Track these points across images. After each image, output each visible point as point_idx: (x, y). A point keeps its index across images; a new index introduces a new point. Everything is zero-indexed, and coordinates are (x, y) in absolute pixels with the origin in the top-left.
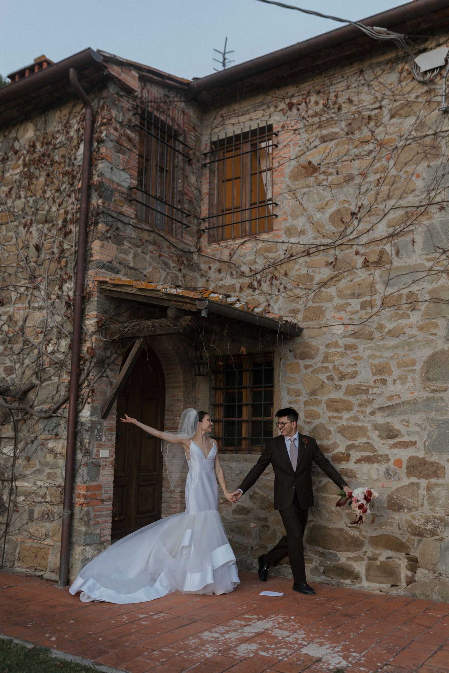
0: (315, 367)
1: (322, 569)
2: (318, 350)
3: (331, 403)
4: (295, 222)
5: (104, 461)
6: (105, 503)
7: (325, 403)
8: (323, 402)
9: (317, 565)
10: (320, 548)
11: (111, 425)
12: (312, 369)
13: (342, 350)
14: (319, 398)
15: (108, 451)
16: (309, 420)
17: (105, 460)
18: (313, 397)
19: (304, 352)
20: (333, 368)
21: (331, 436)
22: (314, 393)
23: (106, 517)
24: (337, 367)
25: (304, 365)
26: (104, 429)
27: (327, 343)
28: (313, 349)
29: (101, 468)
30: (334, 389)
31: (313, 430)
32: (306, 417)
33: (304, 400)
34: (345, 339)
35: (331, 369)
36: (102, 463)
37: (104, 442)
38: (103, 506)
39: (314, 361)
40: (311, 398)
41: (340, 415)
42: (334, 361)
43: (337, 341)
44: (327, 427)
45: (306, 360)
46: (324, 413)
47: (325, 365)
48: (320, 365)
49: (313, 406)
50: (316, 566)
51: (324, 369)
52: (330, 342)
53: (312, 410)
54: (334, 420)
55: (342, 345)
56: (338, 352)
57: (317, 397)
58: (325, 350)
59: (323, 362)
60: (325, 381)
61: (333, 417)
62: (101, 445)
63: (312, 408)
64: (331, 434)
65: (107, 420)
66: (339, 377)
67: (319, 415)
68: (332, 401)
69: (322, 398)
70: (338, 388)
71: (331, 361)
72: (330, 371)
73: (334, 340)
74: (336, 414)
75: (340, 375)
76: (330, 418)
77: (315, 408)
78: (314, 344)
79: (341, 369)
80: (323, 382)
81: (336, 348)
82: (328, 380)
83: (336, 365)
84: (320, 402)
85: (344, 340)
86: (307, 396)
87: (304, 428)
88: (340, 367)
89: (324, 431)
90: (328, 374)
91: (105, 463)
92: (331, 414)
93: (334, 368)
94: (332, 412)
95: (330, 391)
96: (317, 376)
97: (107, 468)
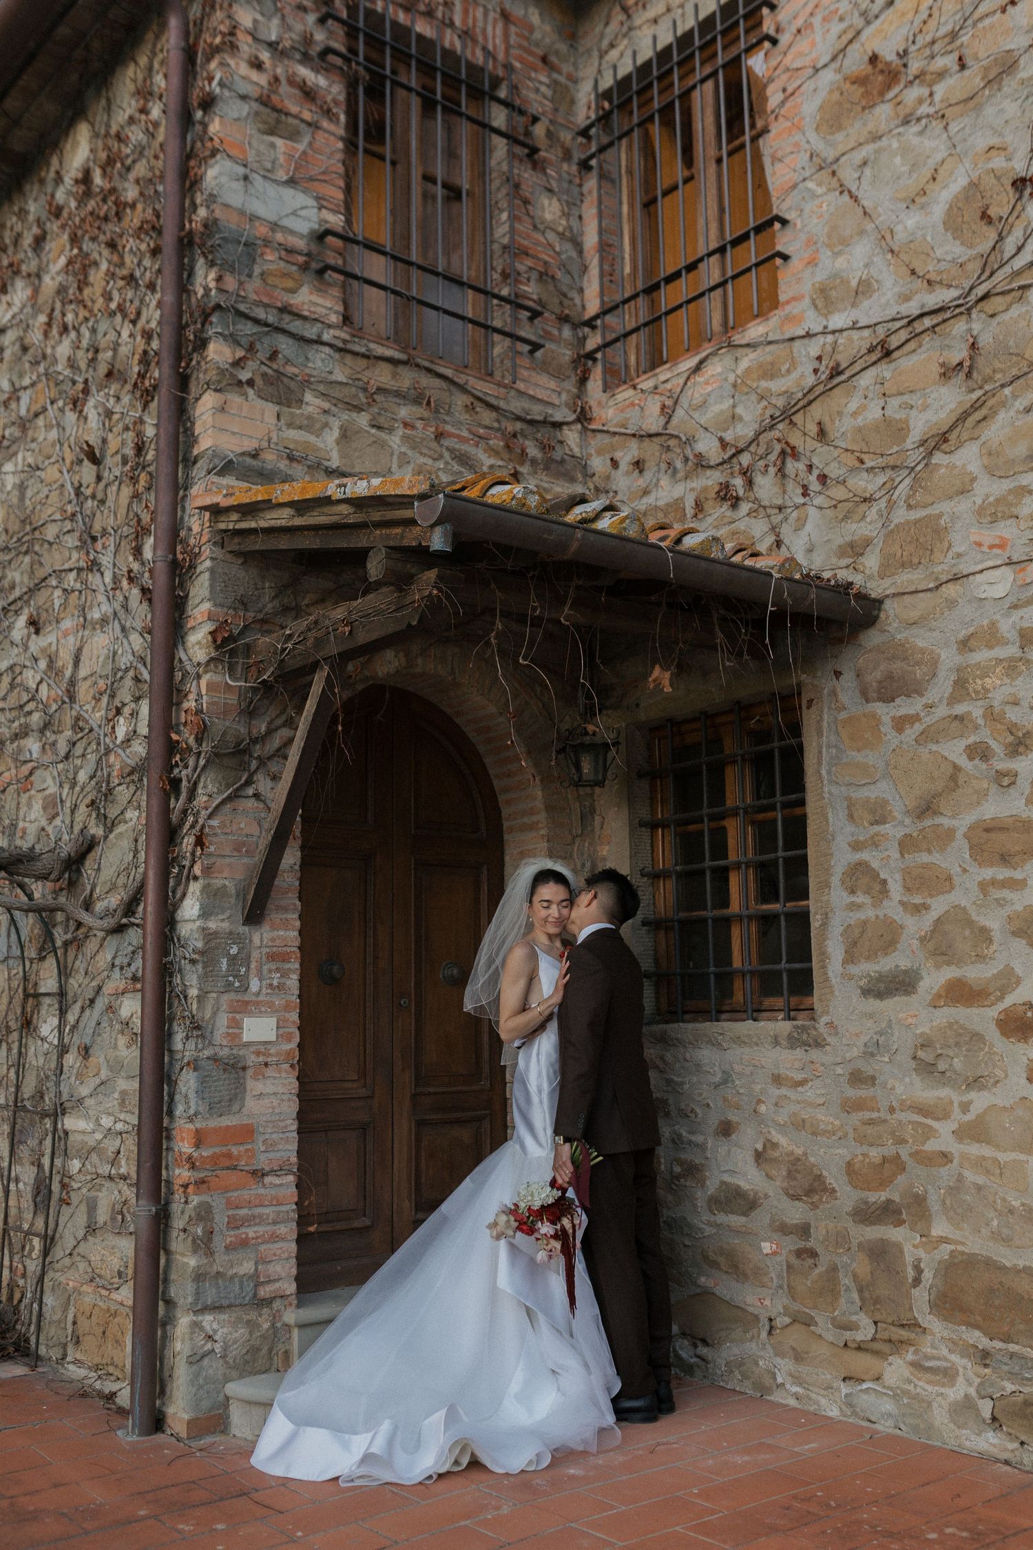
0: (928, 720)
1: (986, 1408)
2: (934, 663)
3: (985, 835)
4: (841, 263)
5: (258, 1054)
6: (267, 1180)
7: (965, 836)
8: (959, 834)
9: (972, 1391)
10: (977, 1333)
11: (278, 942)
12: (918, 727)
13: (1012, 650)
14: (945, 822)
15: (272, 1022)
16: (918, 900)
17: (262, 1049)
18: (928, 822)
19: (890, 677)
20: (984, 716)
21: (994, 947)
22: (928, 808)
23: (275, 1223)
24: (997, 710)
25: (893, 719)
26: (255, 955)
27: (962, 634)
28: (918, 663)
29: (250, 1072)
30: (994, 788)
31: (933, 932)
32: (908, 889)
33: (899, 833)
34: (1021, 612)
35: (980, 721)
36: (252, 1059)
37: (258, 994)
38: (262, 1191)
39: (924, 700)
40: (920, 825)
41: (1018, 875)
42: (987, 691)
43: (993, 624)
44: (975, 918)
45: (898, 701)
46: (965, 871)
47: (960, 709)
48: (942, 711)
49: (929, 851)
50: (966, 1396)
51: (956, 723)
52: (971, 630)
53: (925, 866)
54: (997, 894)
55: (1013, 636)
56: (999, 661)
57: (939, 820)
58: (958, 660)
59: (953, 700)
60: (963, 761)
61: (993, 882)
62: (247, 1003)
63: (925, 858)
64: (991, 941)
65: (266, 927)
66: (1007, 746)
67: (949, 878)
68: (987, 830)
69: (954, 823)
70: (1006, 781)
71: (976, 692)
72: (977, 727)
73: (985, 623)
74: (1003, 873)
75: (1010, 739)
76: (984, 886)
77: (935, 858)
78: (921, 644)
79: (1013, 715)
80: (957, 768)
81: (990, 647)
82: (971, 758)
83: (996, 704)
84: (950, 834)
85: (1016, 616)
86: (907, 821)
87: (901, 927)
88: (1008, 709)
89: (967, 933)
90: (972, 739)
91: (261, 1059)
92: (988, 873)
93: (992, 716)
94: (992, 865)
95: (983, 795)
96: (934, 748)
97: (269, 1072)
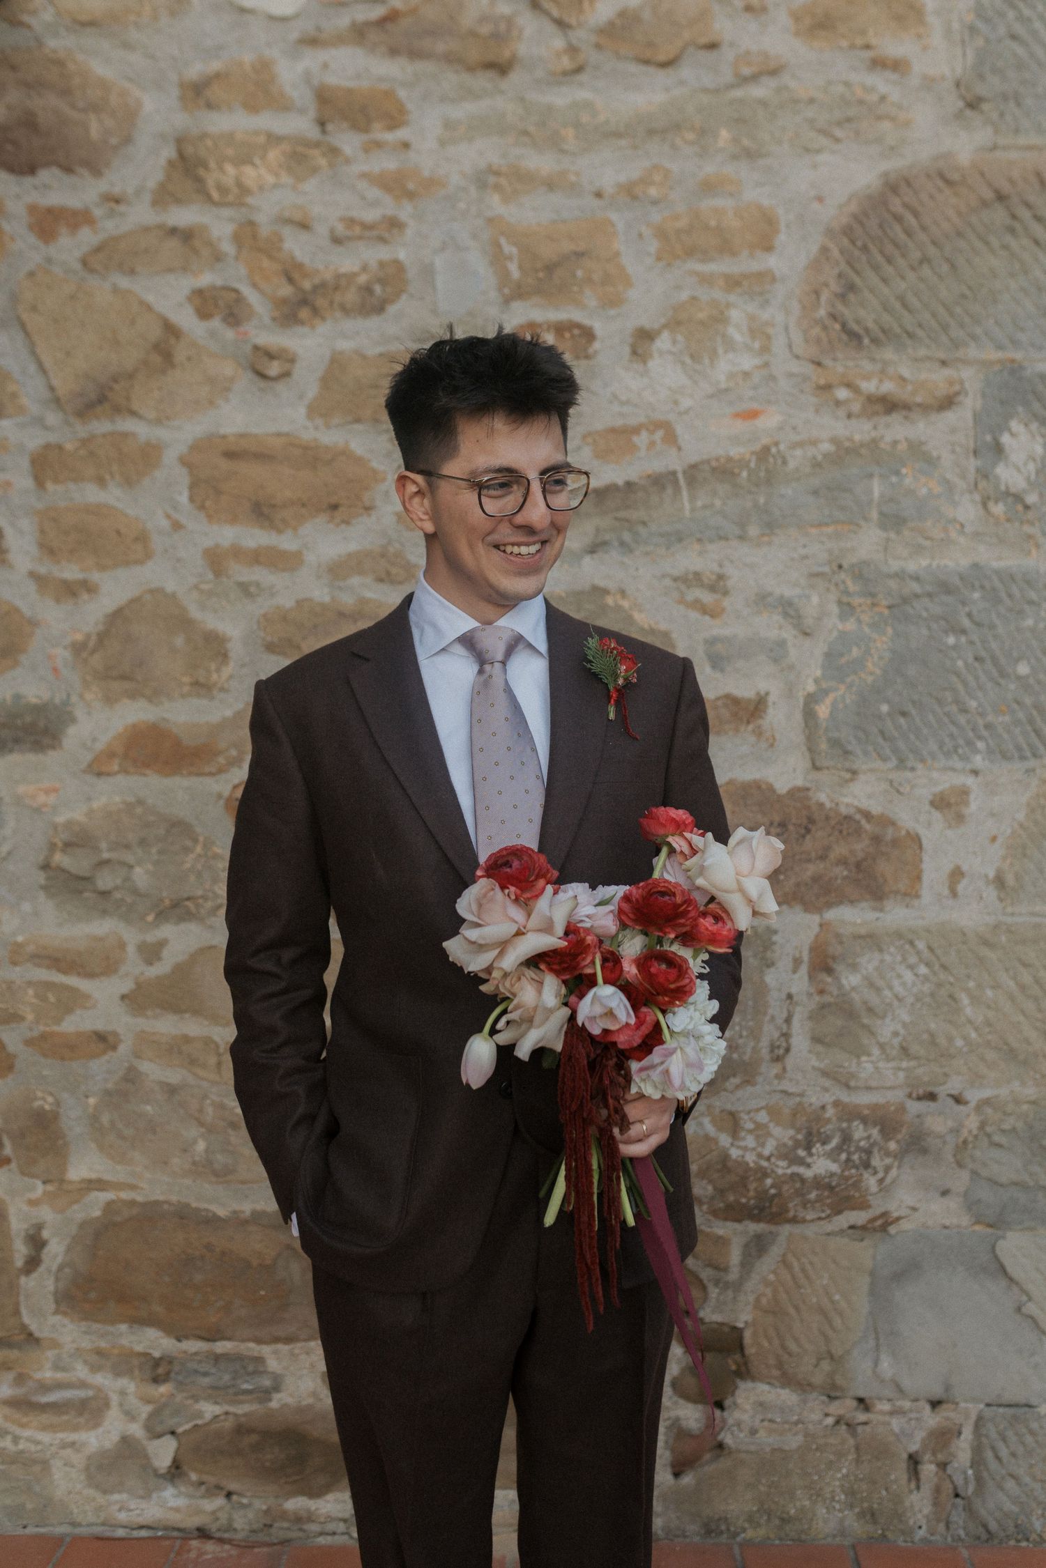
0: (110, 227)
1: (163, 1453)
2: (129, 116)
3: (225, 465)
7: (184, 461)
8: (170, 456)
9: (136, 1430)
10: (152, 1333)
12: (87, 238)
13: (301, 124)
14: (141, 430)
16: (70, 572)
18: (101, 426)
19: (29, 122)
20: (237, 238)
21: (227, 671)
22: (102, 399)
24: (265, 231)
25: (32, 209)
27: (195, 70)
28: (95, 108)
30: (245, 379)
31: (102, 637)
32: (49, 550)
33: (34, 440)
34: (323, 55)
35: (228, 248)
39: (102, 186)
40: (82, 430)
41: (286, 542)
42: (244, 190)
43: (264, 67)
44: (195, 613)
45: (45, 175)
46: (177, 526)
47: (183, 216)
48: (141, 214)
49: (101, 482)
50: (126, 1440)
51: (174, 243)
52: (215, 66)
53: (97, 511)
54: (242, 573)
55: (301, 95)
56: (273, 139)
57: (127, 425)
58: (180, 120)
59: (164, 196)
60: (186, 319)
61: (237, 552)
63: (92, 494)
64: (224, 656)
66: (281, 303)
67: (142, 538)
68: (230, 455)
69: (162, 434)
70: (274, 369)
71: (223, 190)
72: (218, 257)
73: (248, 58)
74: (255, 537)
75: (286, 291)
76: (216, 560)
77: (113, 496)
78: (99, 69)
79: (296, 246)
80: (171, 330)
81: (252, 107)
82: (203, 315)
83: (262, 219)
84: (150, 455)
85: (311, 60)
86: (53, 418)
87: (34, 623)
88: (287, 231)
89: (179, 641)
90: (206, 279)
92: (227, 535)
93: (247, 235)
94: (234, 520)
95: (221, 388)
96: (124, 282)
